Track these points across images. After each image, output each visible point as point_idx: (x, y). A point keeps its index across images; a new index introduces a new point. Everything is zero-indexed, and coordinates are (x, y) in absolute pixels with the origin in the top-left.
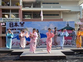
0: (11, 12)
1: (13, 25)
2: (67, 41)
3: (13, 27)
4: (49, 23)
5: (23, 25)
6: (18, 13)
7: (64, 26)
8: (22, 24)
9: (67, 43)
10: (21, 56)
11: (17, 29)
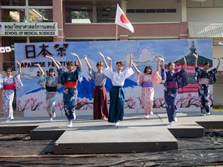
0: (29, 5)
1: (34, 51)
2: (190, 95)
3: (34, 57)
4: (138, 46)
5: (63, 52)
6: (51, 5)
7: (182, 53)
8: (61, 49)
9: (189, 102)
10: (58, 142)
11: (46, 65)
